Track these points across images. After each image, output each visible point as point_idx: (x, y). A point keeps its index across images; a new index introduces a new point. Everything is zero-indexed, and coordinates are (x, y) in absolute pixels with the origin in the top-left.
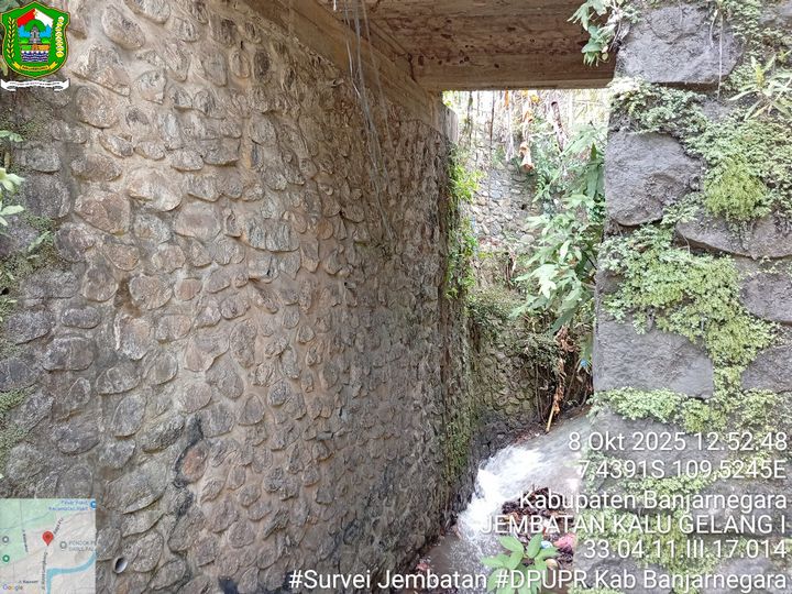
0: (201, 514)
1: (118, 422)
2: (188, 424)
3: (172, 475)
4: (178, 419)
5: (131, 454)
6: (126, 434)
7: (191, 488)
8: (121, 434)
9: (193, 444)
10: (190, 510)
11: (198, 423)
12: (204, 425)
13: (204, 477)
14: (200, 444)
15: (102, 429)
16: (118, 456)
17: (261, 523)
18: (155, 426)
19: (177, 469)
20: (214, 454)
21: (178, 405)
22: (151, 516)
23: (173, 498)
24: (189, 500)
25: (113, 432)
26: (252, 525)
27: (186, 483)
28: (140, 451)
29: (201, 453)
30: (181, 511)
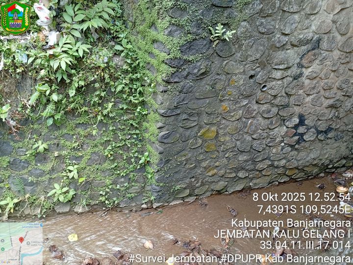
0: (303, 83)
1: (285, 26)
2: (314, 39)
3: (298, 60)
4: (311, 35)
5: (285, 43)
6: (286, 33)
7: (304, 70)
8: (284, 32)
9: (313, 49)
10: (299, 79)
11: (319, 41)
12: (321, 42)
13: (312, 67)
14: (316, 51)
15: (277, 27)
16: (279, 42)
17: (328, 100)
18: (300, 34)
19: (301, 58)
20: (320, 59)
21: (313, 28)
22: (283, 74)
23: (295, 70)
24: (301, 75)
25: (281, 30)
26: (323, 99)
27: (303, 67)
28: (289, 43)
29: (314, 55)
30: (296, 78)
